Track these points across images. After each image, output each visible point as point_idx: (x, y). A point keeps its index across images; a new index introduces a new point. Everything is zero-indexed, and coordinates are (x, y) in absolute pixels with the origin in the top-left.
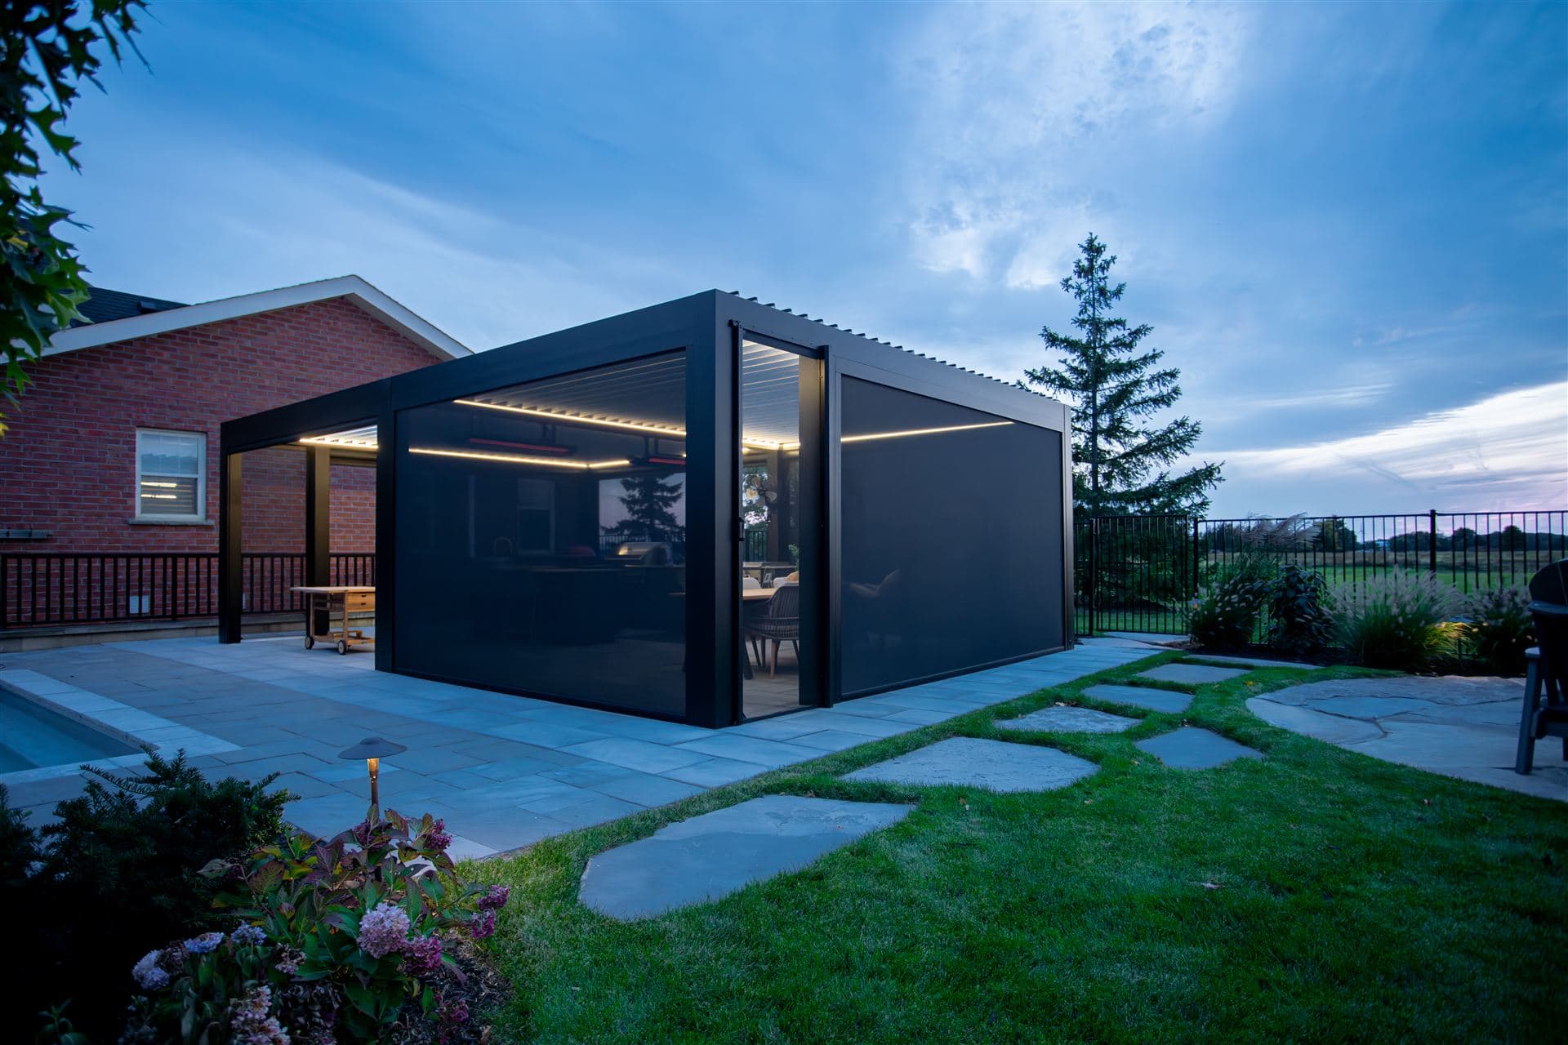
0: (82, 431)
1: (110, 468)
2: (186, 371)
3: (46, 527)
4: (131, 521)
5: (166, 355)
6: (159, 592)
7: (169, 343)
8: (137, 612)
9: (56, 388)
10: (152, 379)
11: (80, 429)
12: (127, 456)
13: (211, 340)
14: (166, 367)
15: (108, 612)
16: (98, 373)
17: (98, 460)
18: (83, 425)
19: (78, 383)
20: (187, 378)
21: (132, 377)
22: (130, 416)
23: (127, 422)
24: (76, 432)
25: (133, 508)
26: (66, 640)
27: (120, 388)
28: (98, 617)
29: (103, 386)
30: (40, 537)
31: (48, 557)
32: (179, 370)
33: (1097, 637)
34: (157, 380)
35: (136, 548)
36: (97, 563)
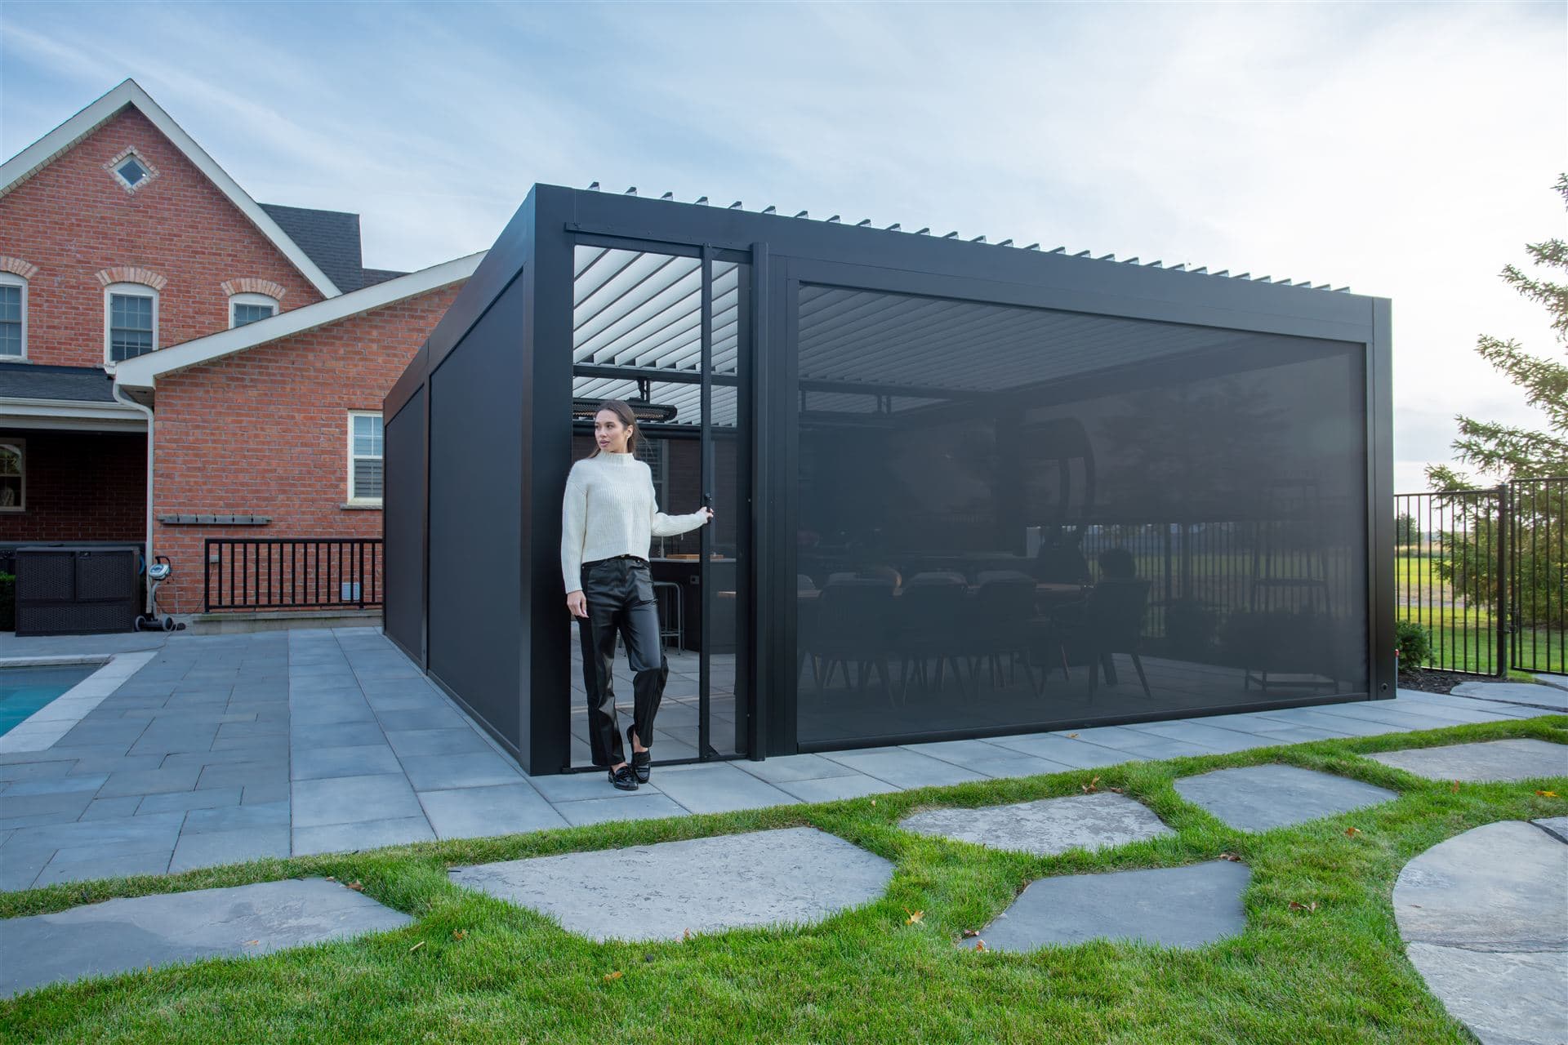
0: (299, 417)
1: (323, 452)
2: (395, 348)
3: (266, 513)
4: (343, 506)
5: (375, 333)
6: (367, 578)
7: (377, 321)
8: (349, 599)
9: (274, 375)
10: (362, 359)
11: (296, 415)
12: (339, 439)
13: (419, 313)
14: (375, 346)
15: (323, 599)
16: (311, 356)
17: (312, 445)
18: (299, 411)
19: (296, 369)
20: (395, 355)
21: (343, 359)
22: (341, 398)
23: (339, 405)
24: (293, 417)
25: (345, 492)
26: (258, 626)
27: (333, 371)
28: (314, 602)
29: (316, 370)
30: (261, 523)
31: (270, 542)
32: (385, 348)
33: (1512, 681)
34: (366, 360)
35: (347, 533)
36: (312, 548)
